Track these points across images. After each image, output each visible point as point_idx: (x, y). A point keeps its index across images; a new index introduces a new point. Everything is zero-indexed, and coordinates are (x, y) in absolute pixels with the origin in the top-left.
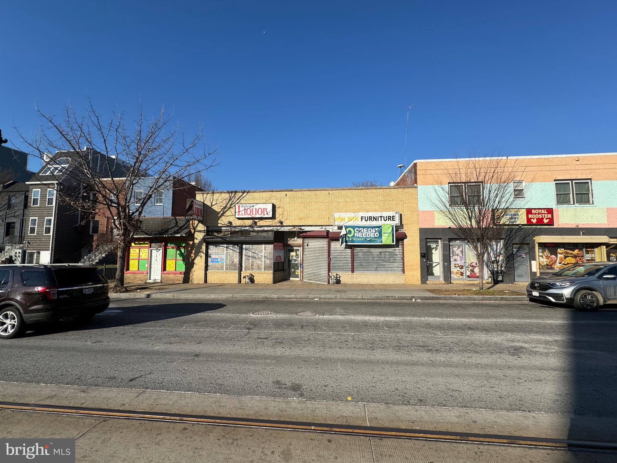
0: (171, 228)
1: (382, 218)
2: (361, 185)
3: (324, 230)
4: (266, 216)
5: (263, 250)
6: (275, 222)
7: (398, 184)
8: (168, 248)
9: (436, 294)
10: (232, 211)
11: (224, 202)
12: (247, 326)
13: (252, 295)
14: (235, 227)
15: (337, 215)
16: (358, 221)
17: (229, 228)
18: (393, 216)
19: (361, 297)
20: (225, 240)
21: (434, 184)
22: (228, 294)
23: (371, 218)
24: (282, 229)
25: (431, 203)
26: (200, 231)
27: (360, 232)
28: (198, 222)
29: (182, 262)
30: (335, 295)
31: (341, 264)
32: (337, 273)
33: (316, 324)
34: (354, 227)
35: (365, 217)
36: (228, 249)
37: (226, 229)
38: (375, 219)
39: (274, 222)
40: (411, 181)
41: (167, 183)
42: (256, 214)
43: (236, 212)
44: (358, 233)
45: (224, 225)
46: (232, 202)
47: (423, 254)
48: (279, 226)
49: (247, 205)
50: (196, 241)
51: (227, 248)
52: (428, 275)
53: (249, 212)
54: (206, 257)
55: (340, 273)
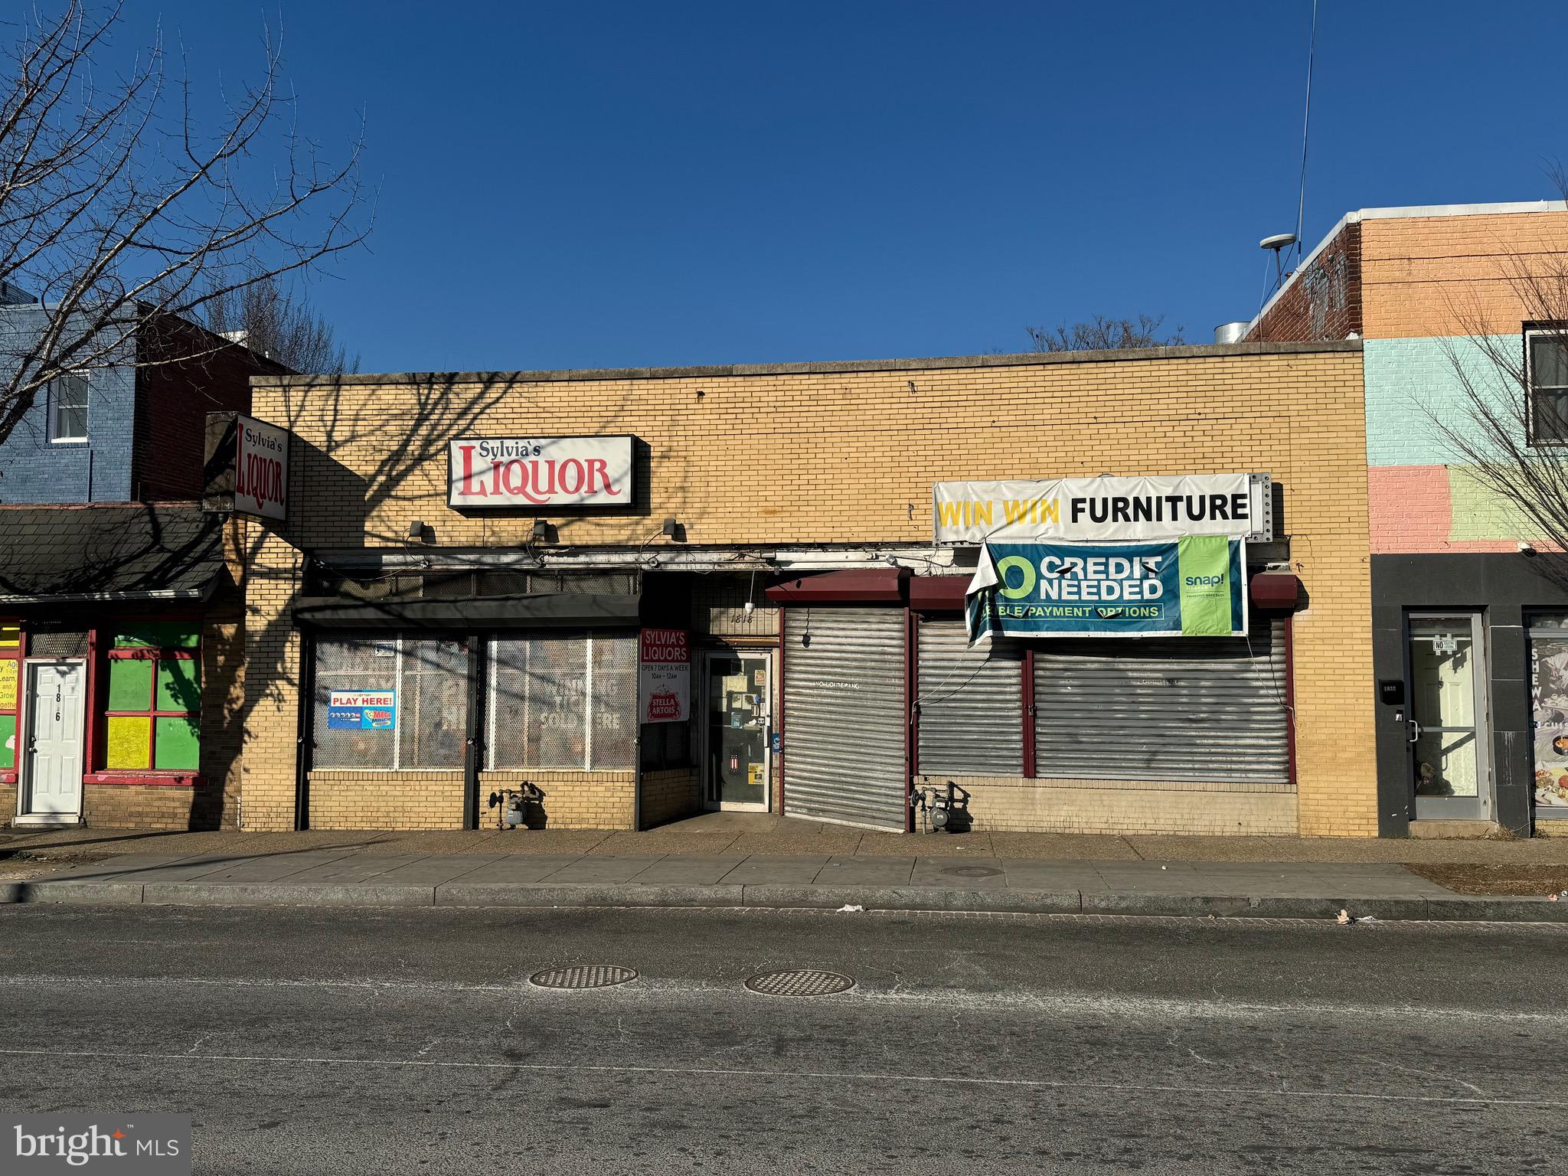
0: (132, 558)
1: (1182, 506)
2: (1072, 338)
3: (886, 565)
4: (602, 499)
5: (589, 666)
6: (647, 529)
7: (1261, 334)
8: (117, 659)
9: (1457, 890)
10: (434, 474)
11: (392, 428)
12: (506, 1043)
13: (530, 886)
14: (449, 552)
15: (947, 493)
16: (1056, 521)
17: (421, 557)
18: (1235, 497)
19: (1073, 902)
20: (401, 617)
21: (1449, 333)
22: (411, 883)
23: (1121, 505)
24: (684, 563)
25: (1434, 430)
26: (273, 574)
27: (1068, 575)
28: (260, 528)
29: (182, 727)
30: (945, 889)
31: (973, 732)
32: (955, 781)
33: (849, 1033)
34: (1034, 553)
35: (1093, 501)
36: (412, 661)
37: (406, 564)
38: (1144, 509)
39: (640, 529)
40: (1330, 317)
41: (109, 337)
42: (551, 490)
43: (454, 477)
44: (1056, 583)
45: (390, 545)
46: (434, 427)
47: (1393, 688)
48: (667, 548)
49: (508, 443)
50: (256, 624)
51: (407, 653)
52: (1419, 792)
53: (515, 481)
54: (301, 700)
55: (967, 781)
